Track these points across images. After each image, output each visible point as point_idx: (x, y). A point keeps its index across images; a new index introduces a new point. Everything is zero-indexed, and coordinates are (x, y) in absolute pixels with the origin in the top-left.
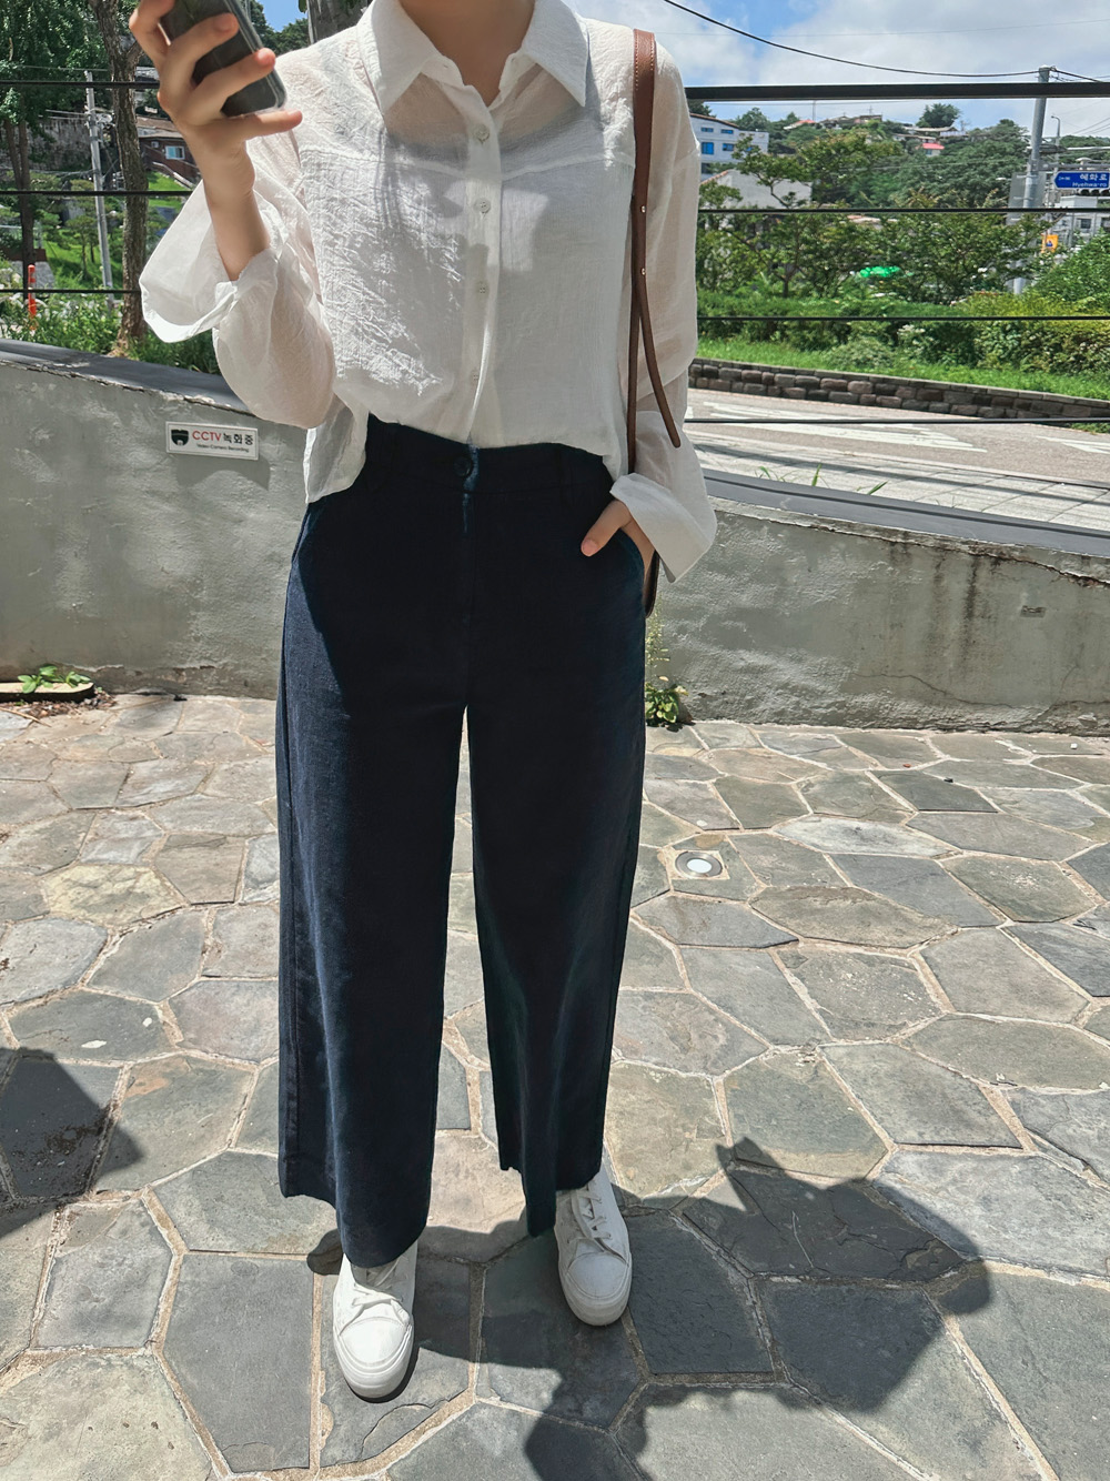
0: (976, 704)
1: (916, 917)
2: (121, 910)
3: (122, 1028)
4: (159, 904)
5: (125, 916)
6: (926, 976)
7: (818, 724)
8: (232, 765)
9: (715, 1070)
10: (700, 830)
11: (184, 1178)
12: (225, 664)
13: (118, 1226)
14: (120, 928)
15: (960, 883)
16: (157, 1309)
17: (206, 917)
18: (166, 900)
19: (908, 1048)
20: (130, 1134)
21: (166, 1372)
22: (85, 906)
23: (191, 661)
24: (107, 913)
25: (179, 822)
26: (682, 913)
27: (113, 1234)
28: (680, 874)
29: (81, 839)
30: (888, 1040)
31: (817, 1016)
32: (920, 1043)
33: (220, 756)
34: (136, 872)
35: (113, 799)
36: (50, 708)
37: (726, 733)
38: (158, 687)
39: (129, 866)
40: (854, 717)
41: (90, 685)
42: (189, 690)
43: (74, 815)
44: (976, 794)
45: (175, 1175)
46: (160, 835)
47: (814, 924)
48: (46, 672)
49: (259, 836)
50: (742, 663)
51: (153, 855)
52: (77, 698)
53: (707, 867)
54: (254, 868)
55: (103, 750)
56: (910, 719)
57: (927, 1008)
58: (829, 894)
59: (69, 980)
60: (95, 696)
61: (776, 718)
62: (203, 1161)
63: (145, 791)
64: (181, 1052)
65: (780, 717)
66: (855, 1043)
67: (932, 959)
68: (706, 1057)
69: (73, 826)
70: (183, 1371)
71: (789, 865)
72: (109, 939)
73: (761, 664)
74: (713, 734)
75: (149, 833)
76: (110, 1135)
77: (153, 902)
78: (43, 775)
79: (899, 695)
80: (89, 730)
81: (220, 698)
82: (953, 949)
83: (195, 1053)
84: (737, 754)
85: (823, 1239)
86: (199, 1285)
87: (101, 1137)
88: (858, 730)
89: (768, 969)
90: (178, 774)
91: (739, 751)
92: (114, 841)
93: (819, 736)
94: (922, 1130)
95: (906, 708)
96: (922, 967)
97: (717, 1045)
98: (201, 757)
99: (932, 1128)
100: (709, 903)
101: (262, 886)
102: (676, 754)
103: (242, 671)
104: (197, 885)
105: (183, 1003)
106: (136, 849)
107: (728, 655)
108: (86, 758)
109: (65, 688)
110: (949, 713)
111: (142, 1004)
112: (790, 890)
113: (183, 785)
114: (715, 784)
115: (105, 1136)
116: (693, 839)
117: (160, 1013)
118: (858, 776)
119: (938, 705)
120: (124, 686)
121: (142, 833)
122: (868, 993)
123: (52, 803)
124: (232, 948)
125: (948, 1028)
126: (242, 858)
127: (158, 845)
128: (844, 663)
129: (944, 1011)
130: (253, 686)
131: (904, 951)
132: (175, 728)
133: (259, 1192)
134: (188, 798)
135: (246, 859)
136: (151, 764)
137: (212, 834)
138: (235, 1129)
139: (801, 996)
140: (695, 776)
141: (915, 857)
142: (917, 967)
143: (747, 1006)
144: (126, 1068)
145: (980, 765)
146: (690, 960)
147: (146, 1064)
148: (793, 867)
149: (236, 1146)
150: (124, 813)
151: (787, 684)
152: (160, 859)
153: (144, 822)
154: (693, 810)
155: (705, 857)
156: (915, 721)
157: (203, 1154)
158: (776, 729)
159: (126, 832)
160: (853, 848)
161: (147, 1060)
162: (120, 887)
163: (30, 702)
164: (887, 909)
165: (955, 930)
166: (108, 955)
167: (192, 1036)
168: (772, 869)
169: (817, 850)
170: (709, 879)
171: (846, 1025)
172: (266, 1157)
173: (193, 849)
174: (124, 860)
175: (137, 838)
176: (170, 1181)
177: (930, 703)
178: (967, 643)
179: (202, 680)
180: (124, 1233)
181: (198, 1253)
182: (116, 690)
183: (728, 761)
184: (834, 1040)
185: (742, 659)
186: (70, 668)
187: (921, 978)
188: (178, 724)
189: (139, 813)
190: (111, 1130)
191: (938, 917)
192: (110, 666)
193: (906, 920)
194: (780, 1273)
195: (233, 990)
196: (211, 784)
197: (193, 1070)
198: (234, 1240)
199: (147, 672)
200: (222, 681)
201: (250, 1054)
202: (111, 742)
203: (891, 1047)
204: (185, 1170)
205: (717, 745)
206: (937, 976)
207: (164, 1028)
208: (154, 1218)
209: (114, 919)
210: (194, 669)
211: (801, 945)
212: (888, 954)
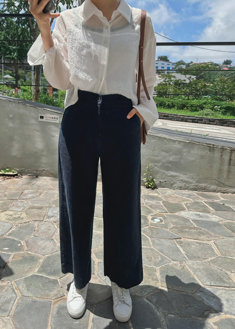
0: (231, 187)
1: (213, 234)
2: (17, 221)
3: (13, 246)
4: (25, 220)
5: (17, 222)
6: (214, 247)
7: (190, 190)
8: (47, 191)
9: (157, 266)
10: (158, 212)
11: (23, 279)
12: (48, 169)
13: (5, 289)
14: (16, 224)
15: (225, 227)
16: (12, 308)
17: (36, 224)
18: (27, 219)
19: (209, 263)
20: (11, 269)
21: (12, 323)
22: (9, 219)
23: (40, 168)
24: (13, 221)
25: (33, 203)
26: (152, 230)
27: (4, 290)
28: (152, 222)
29: (10, 205)
30: (203, 261)
31: (185, 255)
32: (212, 262)
33: (44, 190)
34: (21, 213)
35: (18, 197)
36: (7, 177)
37: (166, 191)
38: (32, 174)
39: (20, 212)
40: (200, 189)
41: (17, 173)
42: (39, 175)
43: (9, 200)
44: (230, 207)
45: (21, 279)
46: (28, 206)
47: (186, 235)
48: (7, 169)
49: (51, 207)
50: (170, 174)
51: (26, 210)
52: (14, 176)
53: (159, 221)
54: (49, 214)
55: (18, 187)
56: (214, 190)
57: (214, 254)
58: (191, 228)
59: (2, 235)
60: (18, 175)
61: (180, 188)
62: (28, 276)
63: (26, 196)
64: (26, 252)
65: (181, 188)
66: (194, 261)
67: (216, 244)
68: (155, 263)
69: (8, 203)
70: (16, 323)
71: (180, 222)
72: (13, 227)
73: (175, 175)
74: (162, 191)
75: (26, 205)
76: (6, 269)
77: (24, 220)
78: (3, 192)
79: (211, 184)
80: (15, 183)
81: (46, 177)
82: (222, 242)
83: (29, 252)
84: (168, 196)
85: (182, 306)
86: (23, 304)
87: (4, 269)
88: (201, 192)
89: (173, 244)
90: (34, 193)
91: (169, 195)
92: (17, 206)
93: (191, 193)
94: (211, 282)
95: (213, 187)
96: (214, 245)
97: (158, 260)
98: (40, 189)
99: (214, 282)
100: (159, 229)
101: (50, 218)
102: (153, 195)
103: (52, 171)
104: (35, 217)
105: (28, 241)
106: (22, 208)
107: (167, 172)
108: (14, 188)
109: (11, 173)
110: (224, 189)
111: (18, 241)
112: (180, 227)
113: (35, 195)
114: (162, 202)
115: (5, 269)
116: (156, 214)
117: (22, 243)
118: (200, 202)
119: (221, 187)
120: (25, 173)
121: (24, 205)
122: (199, 250)
123: (4, 198)
124: (41, 231)
125: (220, 260)
126: (46, 212)
127: (27, 208)
128: (197, 175)
129: (219, 256)
130: (54, 175)
131: (209, 242)
132: (35, 183)
133: (40, 284)
134: (36, 198)
135: (47, 212)
136: (28, 190)
137: (40, 206)
138: (37, 269)
139: (181, 250)
140: (157, 200)
141: (213, 221)
142: (212, 245)
143: (167, 252)
144: (13, 254)
145: (232, 201)
146: (153, 241)
147: (17, 254)
148: (181, 222)
149: (36, 273)
150: (21, 201)
151: (183, 180)
152: (27, 211)
153: (25, 203)
154: (156, 208)
155: (158, 218)
156: (216, 190)
157: (28, 274)
158: (179, 191)
159: (20, 205)
160: (197, 218)
161: (18, 253)
162: (17, 216)
163: (3, 176)
164: (205, 232)
165: (223, 237)
166: (12, 230)
167: (29, 249)
168: (176, 222)
169: (188, 218)
170: (159, 223)
171: (192, 257)
172: (43, 276)
173: (35, 209)
174: (19, 210)
175: (22, 206)
176: (19, 280)
177: (219, 186)
178: (229, 172)
179: (42, 173)
180: (6, 290)
181: (24, 297)
182: (23, 175)
183: (166, 197)
184: (189, 260)
185: (170, 173)
186: (13, 169)
187: (213, 248)
188: (36, 182)
189: (24, 201)
190: (7, 267)
191: (219, 234)
192: (22, 169)
193: (210, 235)
194: (171, 314)
195: (40, 239)
196: (41, 195)
197: (28, 256)
198: (33, 294)
199: (30, 170)
200: (47, 173)
201: (42, 254)
202: (20, 185)
203: (204, 263)
204: (23, 278)
205: (163, 194)
206: (217, 247)
207: (23, 246)
208: (14, 288)
209: (14, 222)
210: (41, 170)
211: (182, 239)
212: (205, 242)
